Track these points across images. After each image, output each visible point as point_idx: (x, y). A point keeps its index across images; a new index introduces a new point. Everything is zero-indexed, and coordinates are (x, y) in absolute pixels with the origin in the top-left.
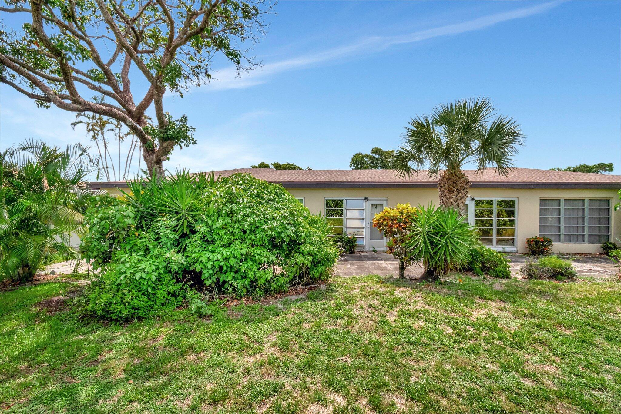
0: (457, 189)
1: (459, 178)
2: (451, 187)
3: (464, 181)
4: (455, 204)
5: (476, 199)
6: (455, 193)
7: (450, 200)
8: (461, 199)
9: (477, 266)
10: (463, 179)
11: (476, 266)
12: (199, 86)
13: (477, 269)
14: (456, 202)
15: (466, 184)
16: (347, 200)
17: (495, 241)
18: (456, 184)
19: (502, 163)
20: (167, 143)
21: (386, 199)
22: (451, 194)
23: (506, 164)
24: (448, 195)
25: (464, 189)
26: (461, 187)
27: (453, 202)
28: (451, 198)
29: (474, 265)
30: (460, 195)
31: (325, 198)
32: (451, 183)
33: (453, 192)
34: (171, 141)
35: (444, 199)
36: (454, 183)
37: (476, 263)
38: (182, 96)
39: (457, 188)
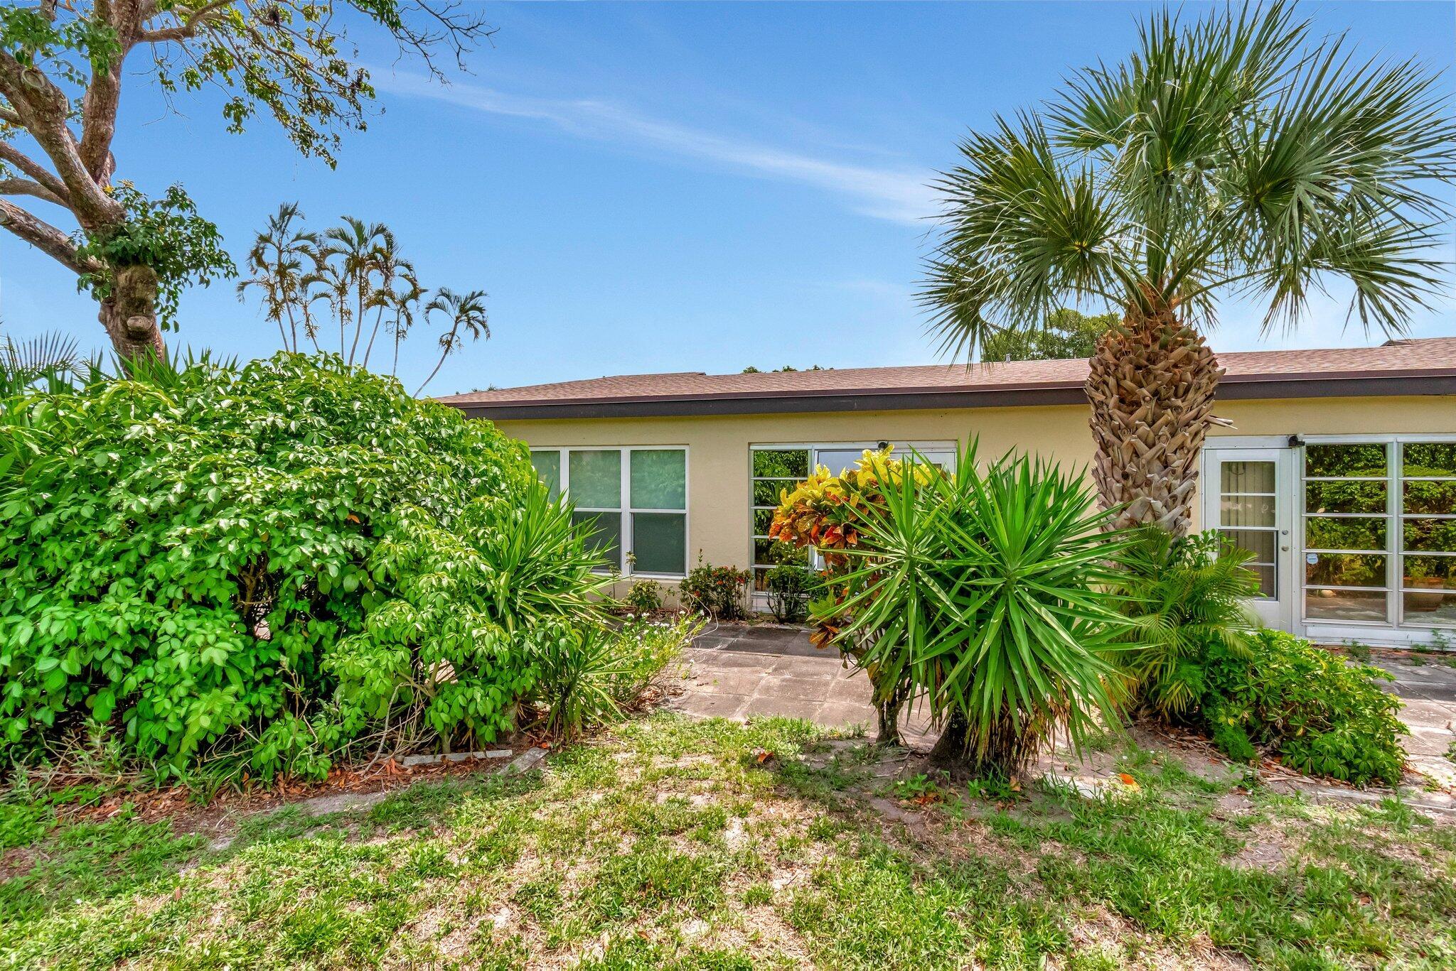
0: (1156, 393)
1: (1163, 347)
2: (1128, 383)
3: (1188, 359)
4: (1149, 454)
5: (1309, 440)
6: (1147, 409)
7: (1127, 439)
8: (1173, 435)
9: (1229, 718)
10: (1180, 351)
11: (1222, 719)
12: (363, 128)
13: (1229, 731)
14: (1151, 446)
15: (1196, 373)
16: (820, 451)
17: (1395, 604)
18: (1149, 372)
19: (1385, 281)
20: (128, 273)
21: (952, 444)
22: (1131, 413)
23: (1402, 284)
24: (1118, 417)
25: (1187, 391)
26: (1174, 384)
27: (1141, 446)
28: (1132, 429)
29: (1216, 716)
30: (1169, 415)
31: (753, 447)
32: (1128, 368)
33: (1138, 405)
34: (138, 268)
35: (1108, 435)
36: (1138, 367)
37: (1224, 705)
38: (333, 166)
39: (1153, 386)
